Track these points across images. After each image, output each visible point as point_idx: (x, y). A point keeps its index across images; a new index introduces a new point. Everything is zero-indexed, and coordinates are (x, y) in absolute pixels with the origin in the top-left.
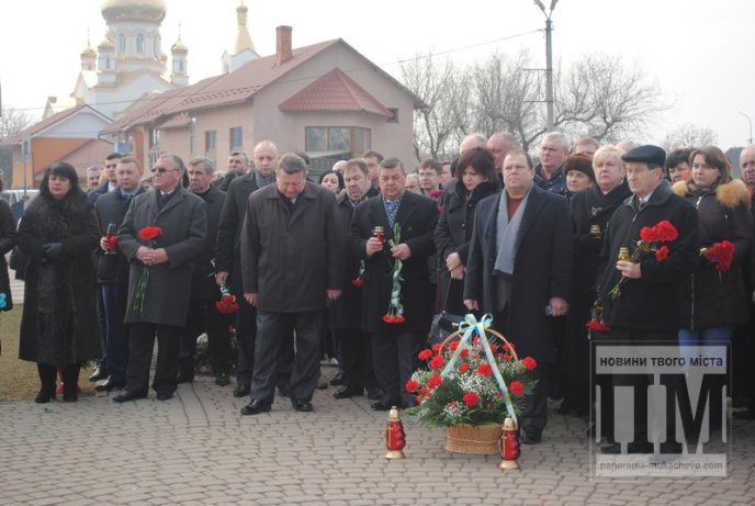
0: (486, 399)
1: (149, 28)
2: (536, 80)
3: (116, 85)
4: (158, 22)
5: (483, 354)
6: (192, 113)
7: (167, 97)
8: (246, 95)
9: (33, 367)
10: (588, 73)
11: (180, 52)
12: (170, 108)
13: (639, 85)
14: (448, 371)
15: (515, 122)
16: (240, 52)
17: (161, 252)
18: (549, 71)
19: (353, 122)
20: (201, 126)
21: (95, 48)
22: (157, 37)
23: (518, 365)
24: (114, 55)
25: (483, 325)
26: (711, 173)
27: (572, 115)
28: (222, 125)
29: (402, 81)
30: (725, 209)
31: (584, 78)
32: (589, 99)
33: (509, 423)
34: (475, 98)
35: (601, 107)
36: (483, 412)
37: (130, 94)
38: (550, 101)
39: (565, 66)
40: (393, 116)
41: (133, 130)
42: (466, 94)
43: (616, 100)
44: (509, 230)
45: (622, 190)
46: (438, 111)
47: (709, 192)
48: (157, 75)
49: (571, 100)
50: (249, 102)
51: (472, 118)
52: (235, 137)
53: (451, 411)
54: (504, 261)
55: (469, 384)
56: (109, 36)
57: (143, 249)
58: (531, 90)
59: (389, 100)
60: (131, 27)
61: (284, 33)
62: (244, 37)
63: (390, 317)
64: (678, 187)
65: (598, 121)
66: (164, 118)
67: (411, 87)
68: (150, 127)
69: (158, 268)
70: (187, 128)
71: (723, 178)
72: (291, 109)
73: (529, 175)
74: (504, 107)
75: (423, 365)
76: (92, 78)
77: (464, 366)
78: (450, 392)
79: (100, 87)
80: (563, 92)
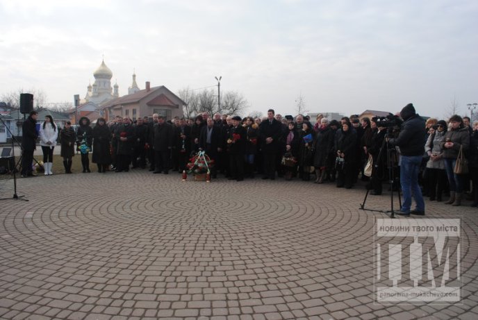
0: (203, 168)
1: (108, 80)
2: (216, 98)
3: (98, 96)
4: (110, 78)
5: (203, 159)
6: (122, 105)
7: (114, 100)
8: (137, 100)
9: (96, 164)
10: (230, 97)
11: (116, 87)
12: (115, 103)
13: (242, 100)
14: (196, 163)
15: (210, 109)
16: (133, 87)
17: (126, 138)
18: (219, 96)
19: (166, 108)
20: (124, 109)
21: (92, 85)
22: (110, 83)
23: (210, 161)
24: (98, 87)
25: (203, 153)
26: (251, 122)
27: (225, 108)
28: (130, 109)
29: (180, 97)
30: (254, 129)
31: (228, 98)
32: (229, 104)
33: (208, 173)
34: (199, 102)
35: (232, 106)
36: (203, 171)
37: (101, 99)
38: (219, 104)
39: (223, 95)
40: (177, 107)
41: (105, 109)
42: (197, 101)
43: (236, 104)
44: (209, 133)
45: (232, 126)
46: (190, 106)
47: (250, 126)
48: (110, 93)
49: (224, 104)
50: (138, 102)
51: (199, 109)
52: (134, 112)
53: (196, 171)
54: (209, 140)
55: (200, 165)
56: (96, 82)
57: (122, 138)
58: (214, 101)
59: (176, 103)
60: (102, 80)
61: (148, 84)
62: (134, 83)
63: (182, 151)
64: (244, 125)
65: (231, 109)
66: (114, 106)
67: (182, 99)
68: (110, 108)
69: (125, 141)
70: (121, 109)
71: (253, 123)
72: (150, 104)
73: (213, 122)
74: (207, 105)
75: (190, 162)
76: (91, 94)
77: (199, 162)
78: (196, 167)
79: (93, 97)
80: (222, 102)
